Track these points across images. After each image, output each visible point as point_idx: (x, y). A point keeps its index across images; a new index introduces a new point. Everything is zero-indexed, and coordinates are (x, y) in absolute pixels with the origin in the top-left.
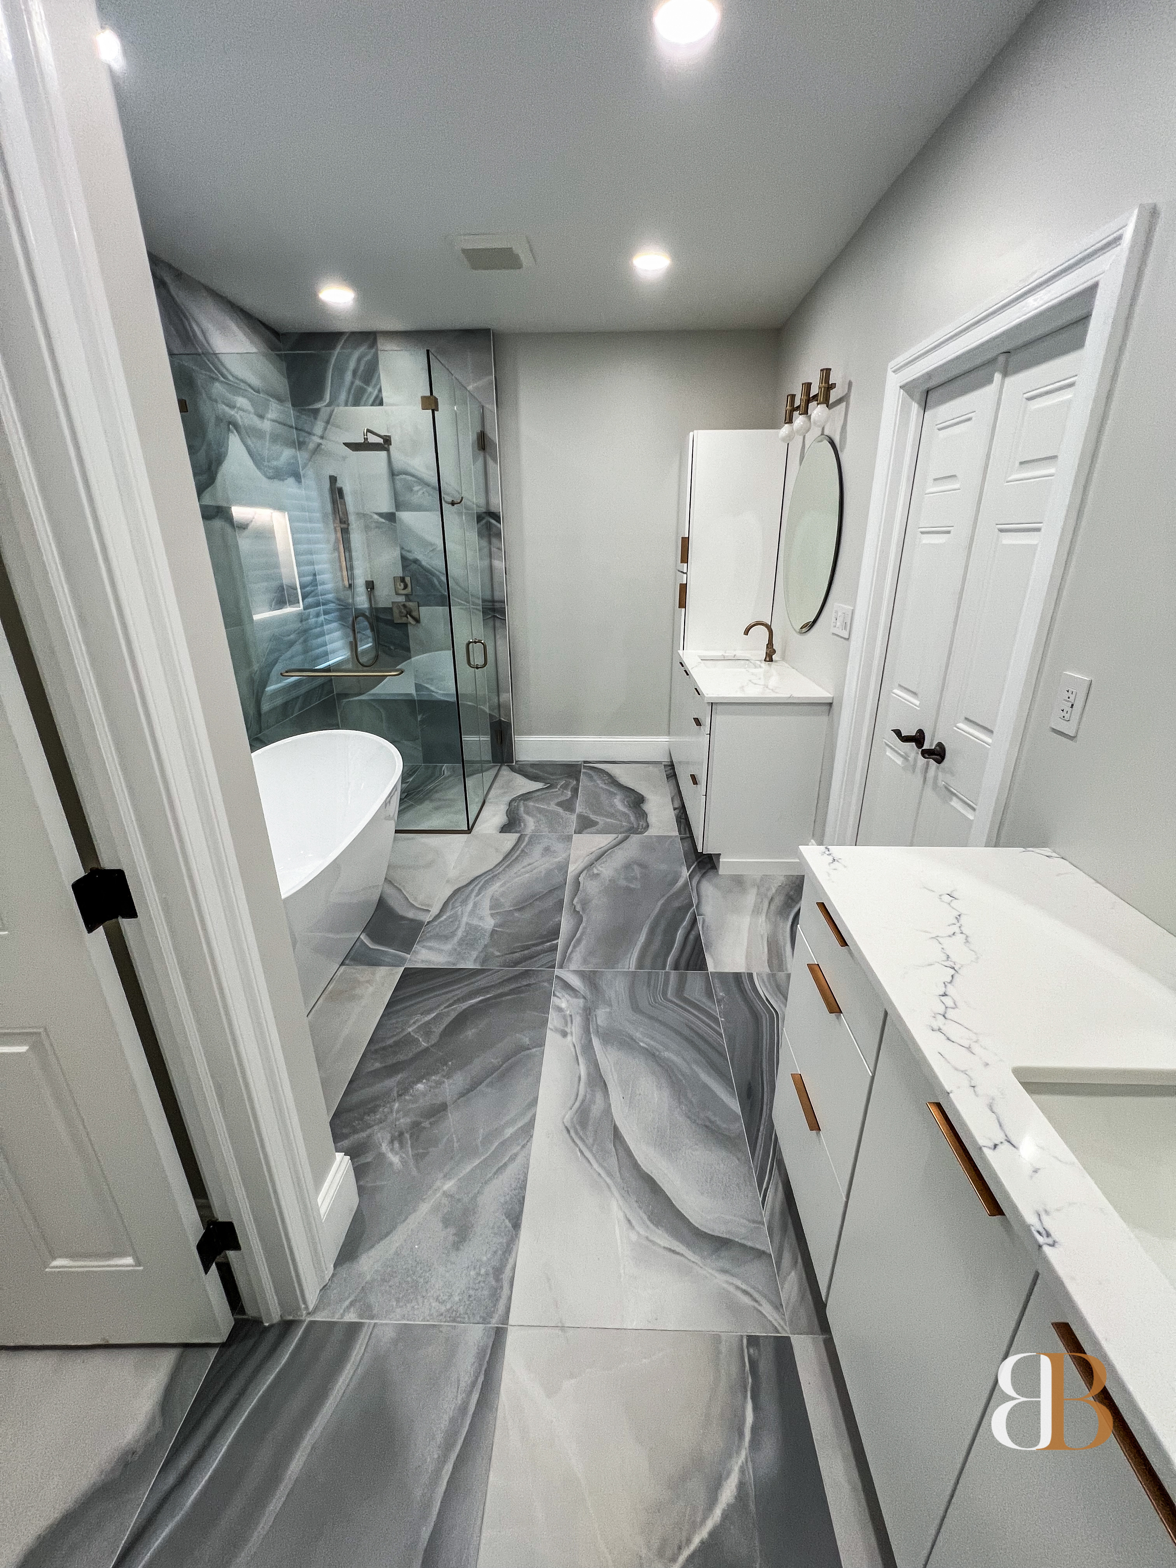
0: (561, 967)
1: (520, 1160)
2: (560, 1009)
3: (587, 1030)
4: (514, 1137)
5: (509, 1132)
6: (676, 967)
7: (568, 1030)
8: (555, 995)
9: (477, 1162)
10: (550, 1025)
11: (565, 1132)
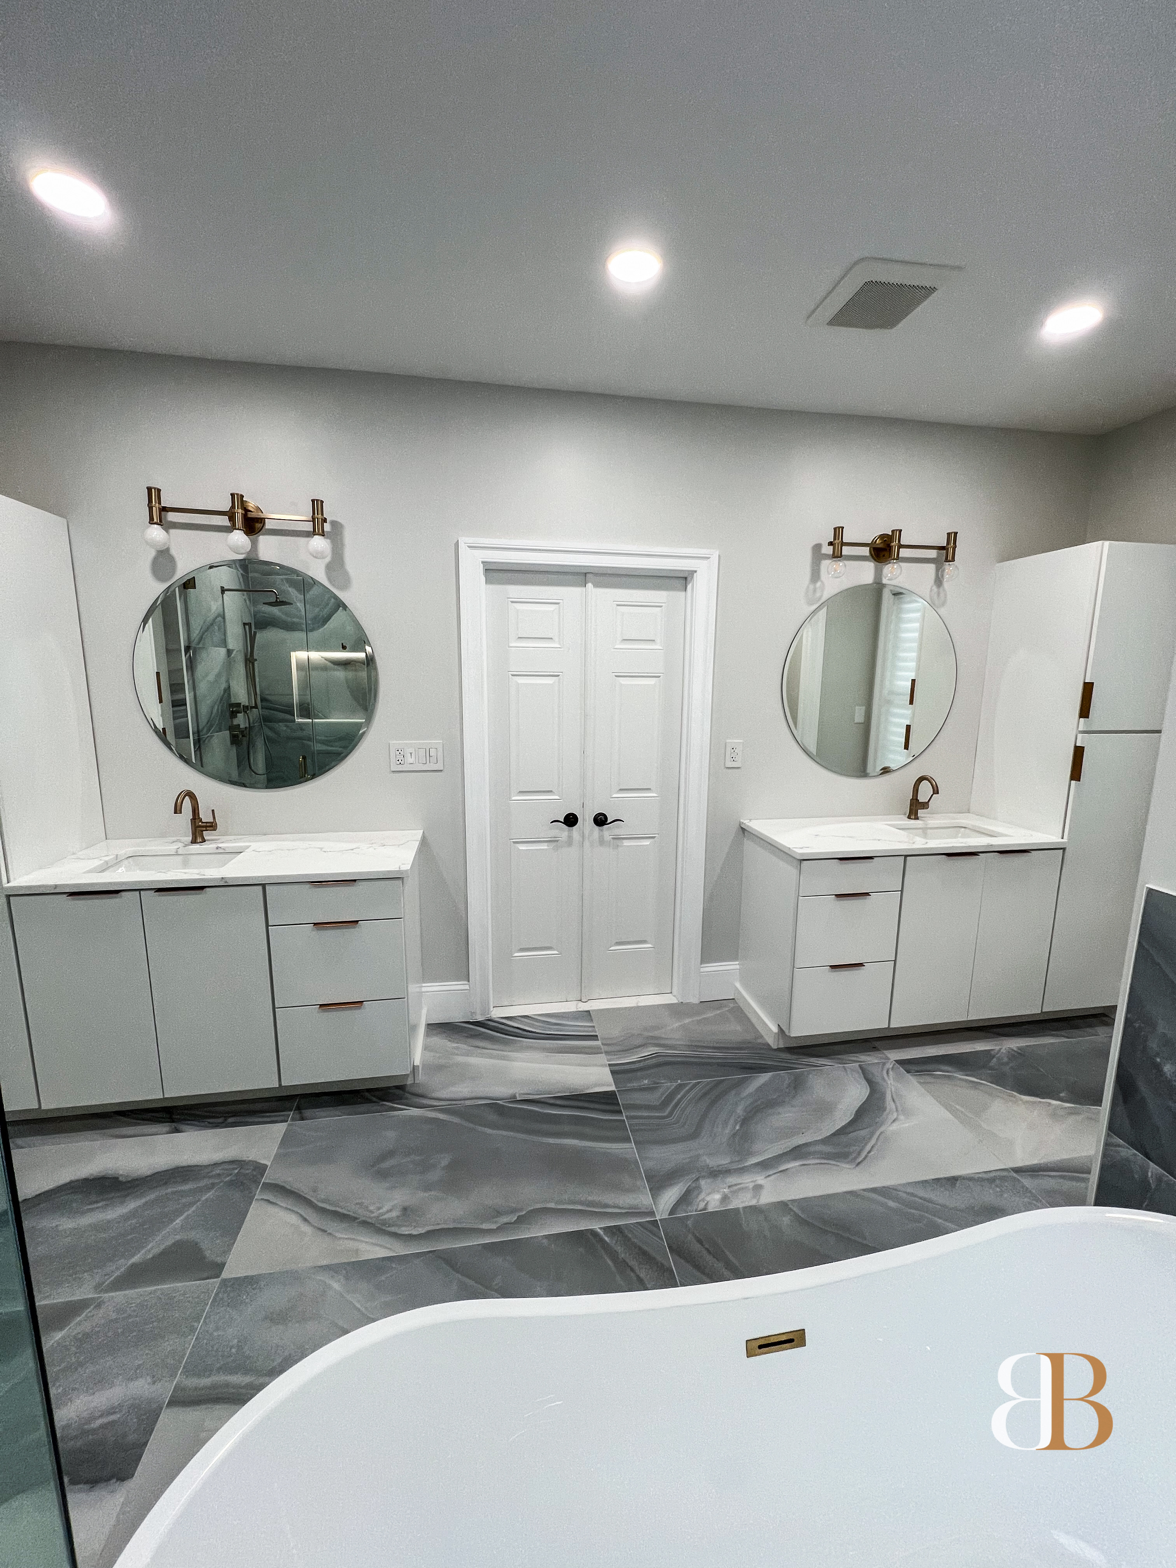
0: (652, 1213)
1: (910, 1190)
2: (725, 1199)
3: (742, 1170)
4: (897, 1199)
5: (891, 1204)
6: (619, 1112)
7: (751, 1185)
8: (705, 1209)
9: (936, 1219)
10: (753, 1202)
11: (861, 1166)
